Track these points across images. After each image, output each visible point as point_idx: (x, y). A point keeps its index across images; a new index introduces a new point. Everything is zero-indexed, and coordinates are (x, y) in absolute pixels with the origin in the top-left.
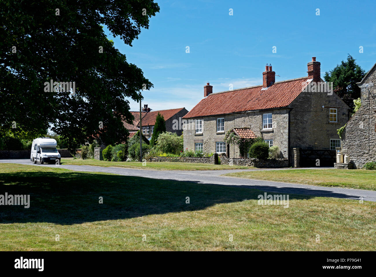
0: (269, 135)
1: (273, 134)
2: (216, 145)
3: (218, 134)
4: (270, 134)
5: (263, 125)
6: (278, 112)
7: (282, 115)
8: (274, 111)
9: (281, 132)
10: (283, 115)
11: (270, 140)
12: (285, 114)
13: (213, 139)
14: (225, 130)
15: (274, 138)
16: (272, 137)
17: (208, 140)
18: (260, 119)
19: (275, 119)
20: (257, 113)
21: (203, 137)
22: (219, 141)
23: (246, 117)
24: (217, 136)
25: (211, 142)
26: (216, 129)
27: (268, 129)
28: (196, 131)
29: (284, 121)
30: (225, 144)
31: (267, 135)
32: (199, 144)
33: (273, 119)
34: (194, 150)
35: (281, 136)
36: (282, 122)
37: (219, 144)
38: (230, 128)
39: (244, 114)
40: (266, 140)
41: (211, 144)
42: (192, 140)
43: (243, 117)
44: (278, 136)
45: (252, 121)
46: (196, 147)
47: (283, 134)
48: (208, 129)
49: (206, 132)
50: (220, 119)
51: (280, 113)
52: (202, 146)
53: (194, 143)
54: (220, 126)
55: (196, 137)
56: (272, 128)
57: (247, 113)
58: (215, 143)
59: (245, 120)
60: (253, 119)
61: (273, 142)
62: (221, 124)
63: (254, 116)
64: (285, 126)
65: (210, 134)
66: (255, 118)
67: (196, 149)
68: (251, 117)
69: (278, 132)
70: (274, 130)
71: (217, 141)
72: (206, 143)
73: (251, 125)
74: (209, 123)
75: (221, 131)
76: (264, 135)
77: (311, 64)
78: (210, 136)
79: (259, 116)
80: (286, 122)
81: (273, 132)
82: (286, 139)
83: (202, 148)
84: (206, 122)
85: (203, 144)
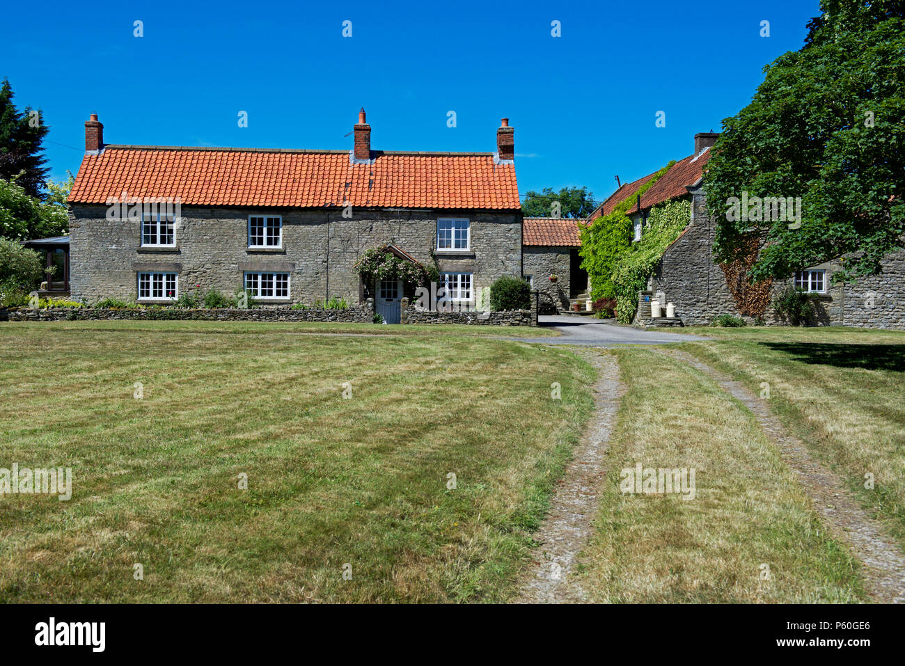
0: (459, 263)
1: (474, 261)
2: (244, 277)
3: (251, 253)
4: (463, 261)
5: (437, 241)
6: (491, 218)
7: (503, 225)
8: (479, 215)
9: (500, 258)
10: (506, 225)
11: (459, 273)
12: (511, 223)
13: (233, 263)
14: (284, 245)
15: (477, 269)
16: (468, 268)
17: (204, 265)
18: (430, 228)
19: (478, 232)
20: (418, 215)
21: (178, 256)
22: (256, 269)
23: (376, 219)
24: (249, 256)
25: (221, 271)
26: (244, 240)
27: (452, 249)
28: (141, 241)
29: (507, 238)
30: (285, 277)
31: (451, 262)
32: (158, 273)
33: (471, 232)
34: (135, 289)
35: (499, 266)
36: (502, 240)
37: (256, 278)
38: (310, 240)
39: (369, 213)
40: (447, 272)
41: (223, 276)
42: (121, 264)
43: (365, 219)
44: (491, 266)
45: (401, 231)
46: (140, 281)
47: (507, 263)
48: (205, 238)
49: (194, 245)
50: (262, 219)
51: (496, 221)
52: (174, 279)
53: (134, 272)
54: (261, 233)
55: (145, 256)
56: (468, 250)
57: (385, 212)
58: (241, 275)
59: (372, 228)
60: (404, 227)
61: (472, 277)
62: (265, 230)
63: (408, 220)
64: (512, 246)
65: (216, 252)
66: (410, 224)
67: (142, 287)
68: (395, 222)
69: (489, 258)
70: (478, 254)
71: (248, 269)
72: (196, 272)
73: (394, 238)
74: (211, 223)
75: (265, 246)
76: (441, 262)
77: (507, 131)
78: (214, 256)
79: (426, 222)
80: (515, 240)
81: (473, 257)
82: (515, 272)
83: (173, 285)
84: (200, 221)
85: (181, 275)
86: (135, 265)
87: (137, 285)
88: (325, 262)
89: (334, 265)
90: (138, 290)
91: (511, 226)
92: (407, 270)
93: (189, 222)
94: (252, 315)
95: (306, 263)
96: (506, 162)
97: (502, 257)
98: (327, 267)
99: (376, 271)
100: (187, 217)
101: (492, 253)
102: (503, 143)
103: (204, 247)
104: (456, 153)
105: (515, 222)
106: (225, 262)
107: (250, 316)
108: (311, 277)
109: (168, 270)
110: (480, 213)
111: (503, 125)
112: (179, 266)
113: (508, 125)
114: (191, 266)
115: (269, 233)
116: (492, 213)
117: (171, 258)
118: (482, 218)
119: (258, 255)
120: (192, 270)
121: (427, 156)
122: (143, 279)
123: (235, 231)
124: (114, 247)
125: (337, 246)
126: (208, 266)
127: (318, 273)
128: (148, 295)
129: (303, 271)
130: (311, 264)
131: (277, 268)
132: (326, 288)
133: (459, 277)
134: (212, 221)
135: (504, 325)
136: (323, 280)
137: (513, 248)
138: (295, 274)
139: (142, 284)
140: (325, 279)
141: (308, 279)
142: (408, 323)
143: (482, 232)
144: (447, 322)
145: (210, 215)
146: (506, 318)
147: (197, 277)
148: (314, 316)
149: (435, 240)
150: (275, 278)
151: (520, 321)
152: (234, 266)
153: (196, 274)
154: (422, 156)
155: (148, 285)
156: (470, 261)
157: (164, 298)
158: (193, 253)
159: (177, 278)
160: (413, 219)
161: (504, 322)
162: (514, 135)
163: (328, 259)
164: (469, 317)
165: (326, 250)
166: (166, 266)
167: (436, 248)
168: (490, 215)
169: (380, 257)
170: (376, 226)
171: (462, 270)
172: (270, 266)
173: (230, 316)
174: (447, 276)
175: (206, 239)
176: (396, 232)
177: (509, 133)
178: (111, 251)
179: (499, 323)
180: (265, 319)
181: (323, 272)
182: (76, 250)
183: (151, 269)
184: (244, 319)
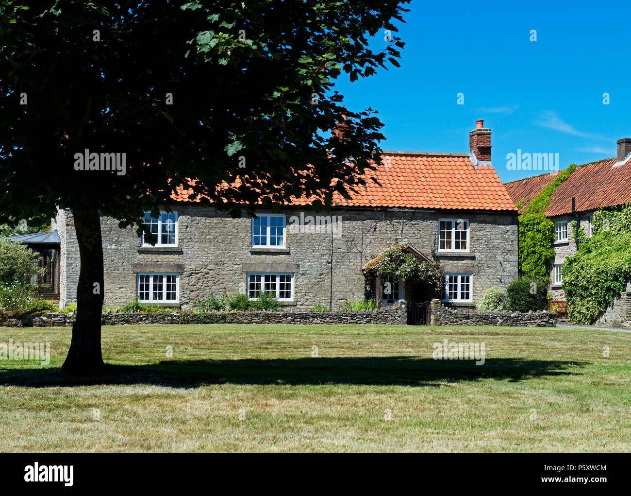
0: (459, 264)
1: (474, 262)
2: (247, 279)
3: (254, 253)
4: (463, 262)
5: (438, 242)
6: (490, 220)
7: (501, 226)
8: (478, 216)
9: (499, 259)
10: (504, 227)
11: (460, 274)
12: (508, 225)
13: (237, 264)
14: (288, 245)
15: (476, 270)
16: (468, 269)
17: (207, 266)
18: (432, 228)
19: (477, 233)
20: (421, 215)
21: (180, 257)
22: (259, 269)
23: (381, 220)
24: (253, 256)
25: (224, 272)
26: (248, 240)
27: (453, 250)
28: (141, 240)
29: (505, 239)
30: (289, 279)
31: (452, 264)
32: (158, 274)
33: (471, 233)
34: (135, 292)
35: (497, 267)
36: (499, 241)
37: (259, 279)
38: (314, 240)
39: (373, 213)
40: (447, 273)
41: (226, 277)
42: (120, 265)
43: (370, 219)
44: (490, 268)
45: (404, 232)
46: (139, 283)
47: (505, 264)
48: (208, 237)
49: (196, 244)
50: (266, 218)
51: (495, 222)
52: (174, 281)
53: (134, 273)
54: (264, 233)
55: (145, 256)
56: (467, 251)
57: (389, 212)
58: (244, 276)
59: (376, 228)
60: (406, 228)
61: (471, 278)
62: (268, 229)
63: (411, 221)
64: (509, 248)
65: (219, 252)
66: (413, 224)
67: (142, 289)
68: (398, 222)
69: (488, 259)
70: (477, 255)
71: (251, 270)
72: (198, 273)
73: (397, 239)
74: (215, 222)
75: (268, 246)
76: (442, 263)
77: (485, 132)
78: (217, 256)
79: (428, 223)
80: (512, 241)
81: (473, 258)
82: (512, 274)
83: (174, 287)
84: (203, 220)
85: (182, 276)
86: (135, 266)
87: (137, 287)
88: (329, 263)
89: (339, 266)
90: (137, 292)
91: (509, 227)
92: (428, 271)
93: (193, 221)
94: (286, 318)
95: (310, 264)
96: (484, 164)
97: (500, 258)
98: (331, 268)
99: (398, 273)
100: (191, 215)
101: (490, 254)
102: (481, 145)
103: (206, 247)
104: (433, 154)
105: (512, 224)
106: (228, 262)
107: (285, 319)
108: (316, 278)
109: (170, 270)
110: (480, 214)
111: (479, 127)
112: (180, 267)
113: (483, 127)
114: (193, 267)
115: (273, 233)
116: (491, 215)
117: (173, 259)
118: (481, 219)
119: (262, 256)
120: (194, 271)
121: (406, 155)
122: (142, 281)
123: (239, 231)
124: (113, 247)
125: (342, 246)
126: (211, 266)
127: (322, 274)
128: (147, 298)
129: (307, 272)
130: (315, 265)
131: (281, 269)
132: (330, 290)
133: (459, 278)
134: (215, 220)
135: (531, 326)
136: (327, 282)
137: (510, 249)
138: (299, 276)
139: (142, 286)
140: (330, 280)
141: (312, 280)
142: (440, 325)
143: (481, 233)
144: (477, 323)
145: (214, 213)
146: (533, 320)
147: (199, 279)
148: (349, 318)
149: (436, 240)
150: (278, 279)
151: (547, 322)
152: (237, 266)
153: (198, 276)
154: (401, 155)
155: (148, 286)
156: (470, 262)
157: (164, 301)
158: (196, 253)
159: (178, 280)
160: (416, 220)
161: (531, 324)
162: (491, 136)
163: (332, 260)
164: (498, 319)
165: (330, 250)
166: (167, 267)
167: (437, 249)
168: (489, 216)
169: (401, 257)
170: (381, 227)
171: (462, 271)
172: (274, 267)
173: (265, 319)
174: (447, 277)
175: (210, 238)
176: (400, 232)
177: (486, 134)
178: (110, 251)
179: (526, 325)
180: (300, 322)
181: (328, 273)
182: (73, 249)
183: (152, 270)
184: (279, 322)
